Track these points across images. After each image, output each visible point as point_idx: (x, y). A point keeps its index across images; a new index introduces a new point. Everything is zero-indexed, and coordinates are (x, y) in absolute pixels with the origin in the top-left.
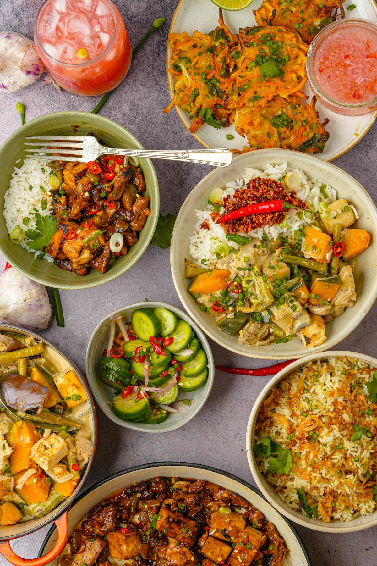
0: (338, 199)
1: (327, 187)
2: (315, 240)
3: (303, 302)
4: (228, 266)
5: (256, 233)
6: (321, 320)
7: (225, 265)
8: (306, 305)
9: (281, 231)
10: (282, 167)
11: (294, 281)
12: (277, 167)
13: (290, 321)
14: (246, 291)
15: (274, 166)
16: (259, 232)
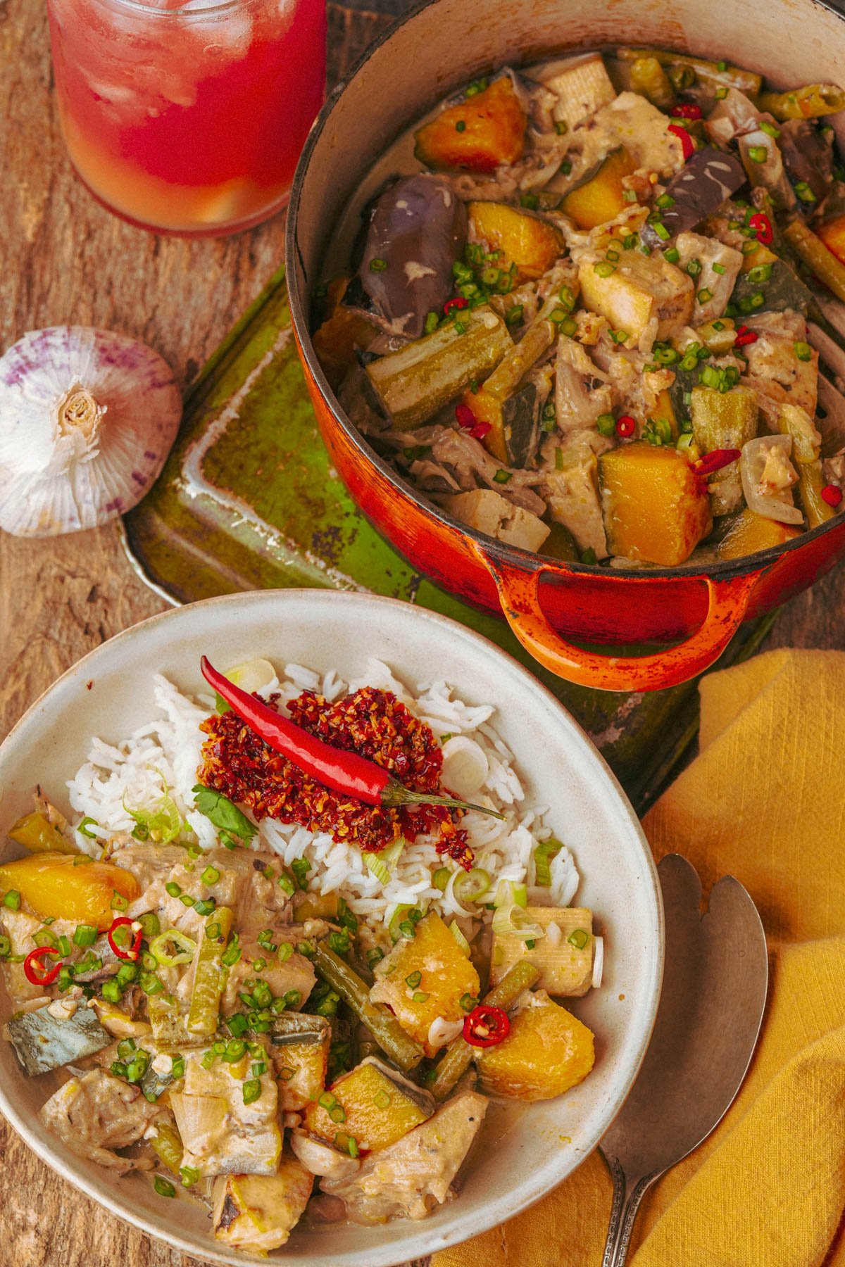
0: (573, 904)
1: (563, 852)
2: (431, 965)
3: (290, 1104)
4: (144, 873)
5: (286, 838)
6: (306, 1189)
7: (140, 865)
8: (293, 1120)
9: (357, 879)
10: (472, 712)
11: (305, 1022)
12: (458, 704)
13: (216, 1126)
14: (149, 972)
15: (451, 699)
16: (294, 840)
